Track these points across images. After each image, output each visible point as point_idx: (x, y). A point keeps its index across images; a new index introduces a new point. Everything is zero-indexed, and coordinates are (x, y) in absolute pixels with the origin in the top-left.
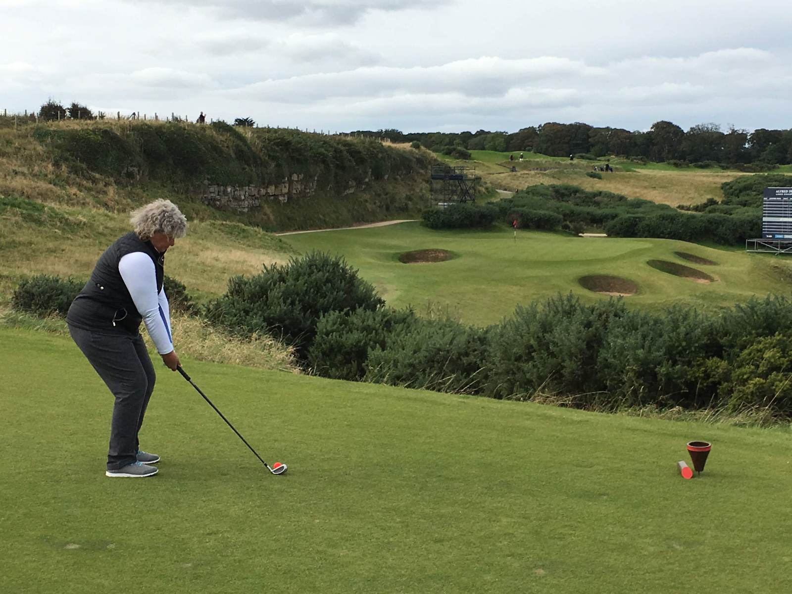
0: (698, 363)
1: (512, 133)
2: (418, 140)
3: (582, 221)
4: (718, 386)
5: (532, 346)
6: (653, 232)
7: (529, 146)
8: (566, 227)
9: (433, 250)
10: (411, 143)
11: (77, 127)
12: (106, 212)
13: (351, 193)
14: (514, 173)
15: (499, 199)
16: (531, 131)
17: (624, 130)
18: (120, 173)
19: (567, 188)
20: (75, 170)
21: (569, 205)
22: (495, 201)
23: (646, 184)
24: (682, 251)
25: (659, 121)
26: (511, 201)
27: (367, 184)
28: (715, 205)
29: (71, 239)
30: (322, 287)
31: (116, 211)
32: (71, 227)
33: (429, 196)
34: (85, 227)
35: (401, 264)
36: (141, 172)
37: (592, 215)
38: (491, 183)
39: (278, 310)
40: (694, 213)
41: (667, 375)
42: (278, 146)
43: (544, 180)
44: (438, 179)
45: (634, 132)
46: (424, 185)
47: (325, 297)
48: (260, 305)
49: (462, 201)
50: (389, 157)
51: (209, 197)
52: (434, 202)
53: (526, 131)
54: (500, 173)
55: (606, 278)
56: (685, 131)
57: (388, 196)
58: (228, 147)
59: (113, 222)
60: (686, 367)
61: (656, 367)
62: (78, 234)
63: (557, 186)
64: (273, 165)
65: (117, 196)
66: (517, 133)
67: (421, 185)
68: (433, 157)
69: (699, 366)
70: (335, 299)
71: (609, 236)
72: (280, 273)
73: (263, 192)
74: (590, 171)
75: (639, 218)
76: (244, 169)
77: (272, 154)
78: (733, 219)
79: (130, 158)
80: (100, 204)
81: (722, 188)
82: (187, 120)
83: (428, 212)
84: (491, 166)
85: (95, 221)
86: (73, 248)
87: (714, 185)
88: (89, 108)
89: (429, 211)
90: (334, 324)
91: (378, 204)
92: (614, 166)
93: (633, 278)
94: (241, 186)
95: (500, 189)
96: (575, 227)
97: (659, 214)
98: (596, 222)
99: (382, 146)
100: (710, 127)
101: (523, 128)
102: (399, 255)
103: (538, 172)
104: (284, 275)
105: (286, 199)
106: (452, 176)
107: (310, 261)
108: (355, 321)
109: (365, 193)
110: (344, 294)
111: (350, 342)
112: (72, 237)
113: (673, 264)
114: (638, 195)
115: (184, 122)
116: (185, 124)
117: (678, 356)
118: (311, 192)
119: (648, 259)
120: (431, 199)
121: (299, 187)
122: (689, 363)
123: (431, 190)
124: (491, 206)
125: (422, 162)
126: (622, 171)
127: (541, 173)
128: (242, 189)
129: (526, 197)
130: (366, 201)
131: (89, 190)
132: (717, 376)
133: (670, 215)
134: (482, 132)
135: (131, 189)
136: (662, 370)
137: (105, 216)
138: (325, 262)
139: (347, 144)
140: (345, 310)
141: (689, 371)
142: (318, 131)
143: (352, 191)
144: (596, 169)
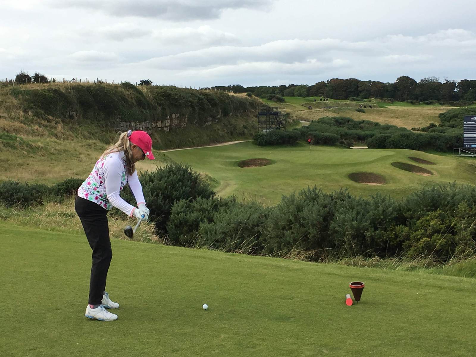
0: (392, 229)
1: (311, 85)
2: (250, 91)
3: (352, 139)
4: (402, 243)
5: (291, 221)
6: (396, 145)
7: (320, 93)
8: (342, 143)
9: (259, 159)
10: (246, 93)
11: (38, 88)
12: (56, 140)
13: (209, 125)
14: (311, 110)
15: (301, 127)
16: (322, 84)
17: (380, 82)
18: (65, 116)
19: (343, 119)
20: (37, 114)
21: (344, 129)
22: (298, 128)
23: (392, 115)
24: (413, 156)
25: (402, 76)
26: (308, 127)
27: (219, 119)
28: (435, 127)
29: (33, 157)
30: (176, 185)
31: (62, 139)
32: (33, 150)
33: (257, 125)
34: (42, 149)
35: (239, 168)
36: (78, 115)
37: (358, 135)
38: (296, 117)
40: (421, 132)
41: (371, 236)
42: (163, 97)
43: (329, 114)
44: (262, 115)
45: (386, 83)
46: (255, 119)
47: (178, 191)
49: (277, 128)
50: (232, 101)
52: (260, 129)
54: (301, 111)
55: (365, 174)
56: (418, 82)
57: (232, 126)
58: (131, 98)
59: (60, 146)
60: (383, 231)
61: (364, 232)
62: (38, 154)
63: (337, 118)
64: (160, 108)
65: (63, 130)
66: (314, 85)
67: (253, 119)
68: (260, 101)
69: (392, 231)
70: (183, 192)
71: (369, 148)
72: (150, 177)
73: (154, 125)
74: (358, 108)
75: (387, 136)
76: (142, 112)
77: (159, 102)
78: (445, 135)
79: (71, 106)
80: (52, 135)
81: (439, 117)
82: (106, 82)
84: (296, 106)
85: (48, 146)
86: (34, 163)
87: (434, 115)
88: (46, 76)
89: (257, 135)
90: (182, 208)
91: (226, 131)
92: (373, 104)
93: (383, 174)
94: (140, 122)
95: (302, 120)
96: (348, 143)
97: (399, 134)
98: (361, 139)
99: (228, 95)
100: (433, 79)
101: (318, 82)
102: (238, 163)
103: (326, 109)
104: (153, 177)
105: (169, 129)
106: (271, 113)
107: (169, 168)
108: (196, 205)
109: (218, 125)
110: (190, 189)
111: (192, 218)
112: (34, 156)
114: (387, 122)
115: (104, 83)
117: (378, 224)
118: (184, 124)
119: (391, 162)
120: (259, 127)
121: (176, 121)
122: (385, 230)
123: (259, 122)
124: (296, 131)
125: (253, 105)
126: (378, 107)
127: (327, 110)
128: (141, 124)
129: (318, 125)
130: (219, 129)
131: (46, 126)
132: (402, 237)
133: (406, 134)
134: (292, 85)
135: (72, 125)
136: (368, 234)
137: (55, 142)
138: (179, 169)
139: (205, 95)
140: (189, 199)
141: (384, 234)
142: (188, 87)
143: (210, 123)
144: (361, 107)
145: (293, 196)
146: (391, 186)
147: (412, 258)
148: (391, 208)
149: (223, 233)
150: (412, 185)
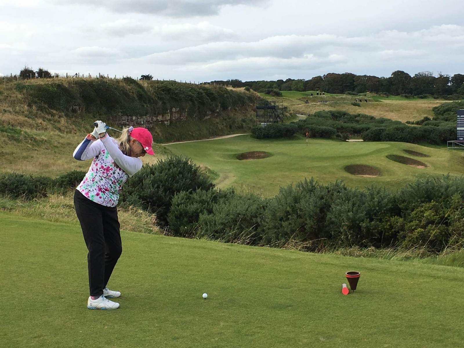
1: (308, 80)
2: (248, 85)
3: (348, 132)
4: (397, 234)
5: (288, 212)
6: (391, 138)
7: (317, 87)
8: (338, 136)
9: (257, 152)
10: (244, 88)
11: (42, 83)
12: (59, 133)
13: (208, 119)
14: (307, 104)
15: (298, 120)
16: (319, 79)
17: (375, 77)
18: (68, 110)
19: (339, 113)
20: (41, 109)
21: (341, 123)
22: (295, 121)
23: (387, 109)
24: (408, 149)
25: (396, 71)
26: (305, 121)
27: (218, 112)
28: (429, 121)
29: (38, 151)
30: (176, 177)
31: (65, 133)
32: (37, 143)
33: (255, 119)
34: (46, 143)
35: (238, 160)
36: (81, 109)
37: (354, 128)
38: (293, 111)
39: (149, 191)
40: (416, 126)
41: (367, 227)
42: (163, 92)
43: (325, 108)
44: (260, 109)
45: (381, 78)
46: (253, 113)
47: (178, 183)
48: (138, 189)
49: (275, 122)
50: (231, 96)
51: (122, 123)
52: (258, 123)
53: (316, 79)
54: (299, 104)
55: (360, 166)
56: (412, 77)
57: (231, 120)
58: (133, 93)
59: (63, 140)
60: (378, 222)
61: (360, 223)
62: (42, 147)
63: (333, 111)
64: (161, 103)
65: (66, 124)
66: (311, 80)
67: (251, 113)
68: (258, 96)
69: (387, 221)
70: (184, 184)
71: (365, 141)
72: (151, 169)
73: (155, 119)
74: (353, 102)
75: (382, 129)
76: (143, 106)
77: (160, 96)
78: (439, 129)
79: (74, 101)
80: (55, 129)
81: (433, 110)
82: (108, 77)
83: (254, 129)
84: (293, 100)
85: (52, 139)
86: (38, 156)
87: (428, 109)
88: (49, 71)
89: (256, 128)
90: (182, 199)
91: (225, 124)
92: (368, 98)
93: (378, 166)
94: (141, 116)
95: (299, 114)
96: (344, 136)
97: (394, 127)
98: (356, 133)
99: (227, 90)
100: (427, 73)
101: (314, 77)
102: (237, 155)
103: (322, 103)
104: (154, 170)
105: (169, 123)
106: (269, 107)
107: (170, 161)
108: (196, 197)
109: (217, 119)
110: (190, 181)
111: (192, 210)
112: (38, 149)
113: (403, 157)
114: (382, 116)
115: (106, 78)
116: (107, 79)
117: (374, 216)
118: (184, 118)
119: (387, 154)
120: (257, 121)
121: (176, 115)
122: (381, 221)
123: (257, 116)
124: (293, 124)
125: (251, 99)
126: (373, 101)
127: (324, 104)
128: (142, 118)
129: (314, 119)
130: (218, 123)
131: (50, 120)
132: (397, 228)
133: (401, 127)
134: (289, 80)
135: (75, 119)
136: (364, 225)
137: (59, 136)
138: (179, 162)
139: (205, 89)
140: (189, 190)
141: (380, 225)
142: (188, 82)
143: (209, 117)
144: (357, 101)
145: (290, 188)
146: (385, 178)
147: (407, 248)
148: (386, 200)
149: (222, 224)
150: (406, 177)
